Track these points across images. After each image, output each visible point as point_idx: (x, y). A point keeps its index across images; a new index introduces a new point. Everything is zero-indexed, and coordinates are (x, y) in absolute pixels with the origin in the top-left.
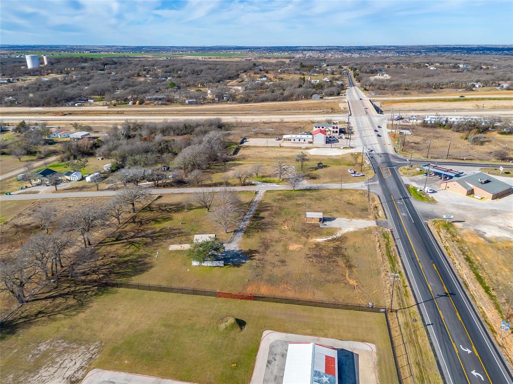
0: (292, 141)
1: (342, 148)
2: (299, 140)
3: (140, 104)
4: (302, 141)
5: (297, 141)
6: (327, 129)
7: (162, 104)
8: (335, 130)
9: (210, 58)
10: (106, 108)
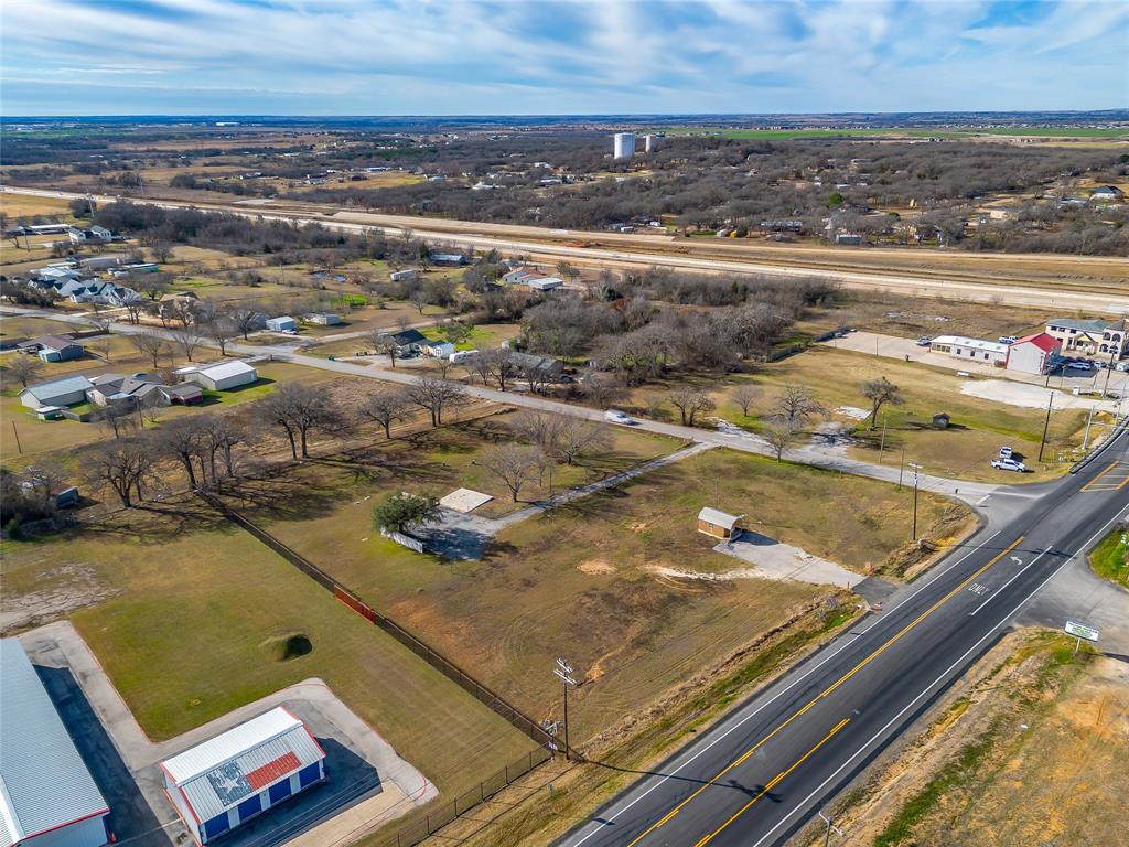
0: (953, 352)
1: (1076, 392)
2: (973, 354)
3: (738, 236)
4: (979, 356)
5: (966, 354)
6: (1085, 338)
7: (781, 240)
8: (1110, 343)
9: (1043, 141)
10: (669, 240)
